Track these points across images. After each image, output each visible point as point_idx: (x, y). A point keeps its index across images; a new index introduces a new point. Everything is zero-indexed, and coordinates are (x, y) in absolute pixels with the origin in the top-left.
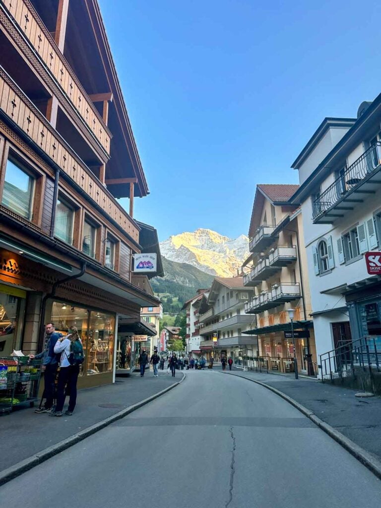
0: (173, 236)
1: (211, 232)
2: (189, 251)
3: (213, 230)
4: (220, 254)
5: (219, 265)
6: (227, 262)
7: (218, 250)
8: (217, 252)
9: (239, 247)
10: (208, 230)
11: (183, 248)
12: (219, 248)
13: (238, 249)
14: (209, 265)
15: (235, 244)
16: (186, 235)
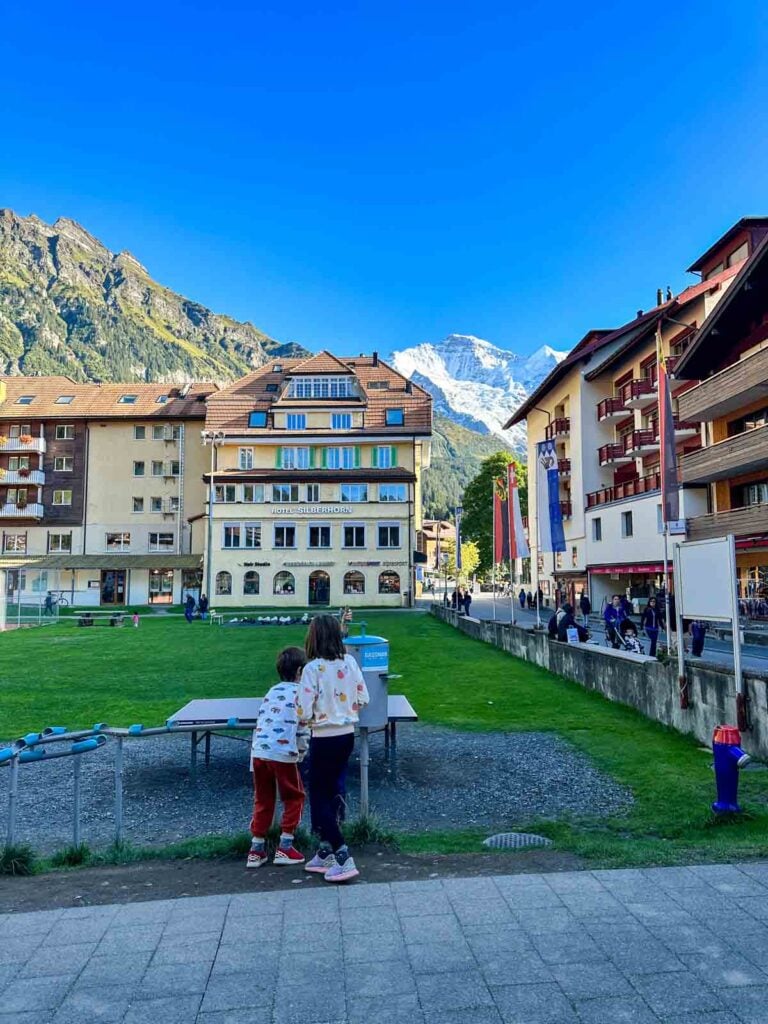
0: (396, 353)
1: (477, 341)
2: (431, 384)
3: (480, 338)
4: (495, 389)
5: (493, 413)
6: (509, 407)
7: (490, 380)
8: (489, 385)
9: (536, 374)
10: (471, 337)
11: (417, 377)
12: (494, 377)
13: (535, 378)
14: (473, 414)
15: (528, 367)
16: (423, 350)
